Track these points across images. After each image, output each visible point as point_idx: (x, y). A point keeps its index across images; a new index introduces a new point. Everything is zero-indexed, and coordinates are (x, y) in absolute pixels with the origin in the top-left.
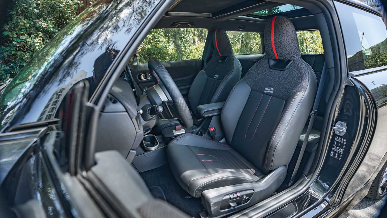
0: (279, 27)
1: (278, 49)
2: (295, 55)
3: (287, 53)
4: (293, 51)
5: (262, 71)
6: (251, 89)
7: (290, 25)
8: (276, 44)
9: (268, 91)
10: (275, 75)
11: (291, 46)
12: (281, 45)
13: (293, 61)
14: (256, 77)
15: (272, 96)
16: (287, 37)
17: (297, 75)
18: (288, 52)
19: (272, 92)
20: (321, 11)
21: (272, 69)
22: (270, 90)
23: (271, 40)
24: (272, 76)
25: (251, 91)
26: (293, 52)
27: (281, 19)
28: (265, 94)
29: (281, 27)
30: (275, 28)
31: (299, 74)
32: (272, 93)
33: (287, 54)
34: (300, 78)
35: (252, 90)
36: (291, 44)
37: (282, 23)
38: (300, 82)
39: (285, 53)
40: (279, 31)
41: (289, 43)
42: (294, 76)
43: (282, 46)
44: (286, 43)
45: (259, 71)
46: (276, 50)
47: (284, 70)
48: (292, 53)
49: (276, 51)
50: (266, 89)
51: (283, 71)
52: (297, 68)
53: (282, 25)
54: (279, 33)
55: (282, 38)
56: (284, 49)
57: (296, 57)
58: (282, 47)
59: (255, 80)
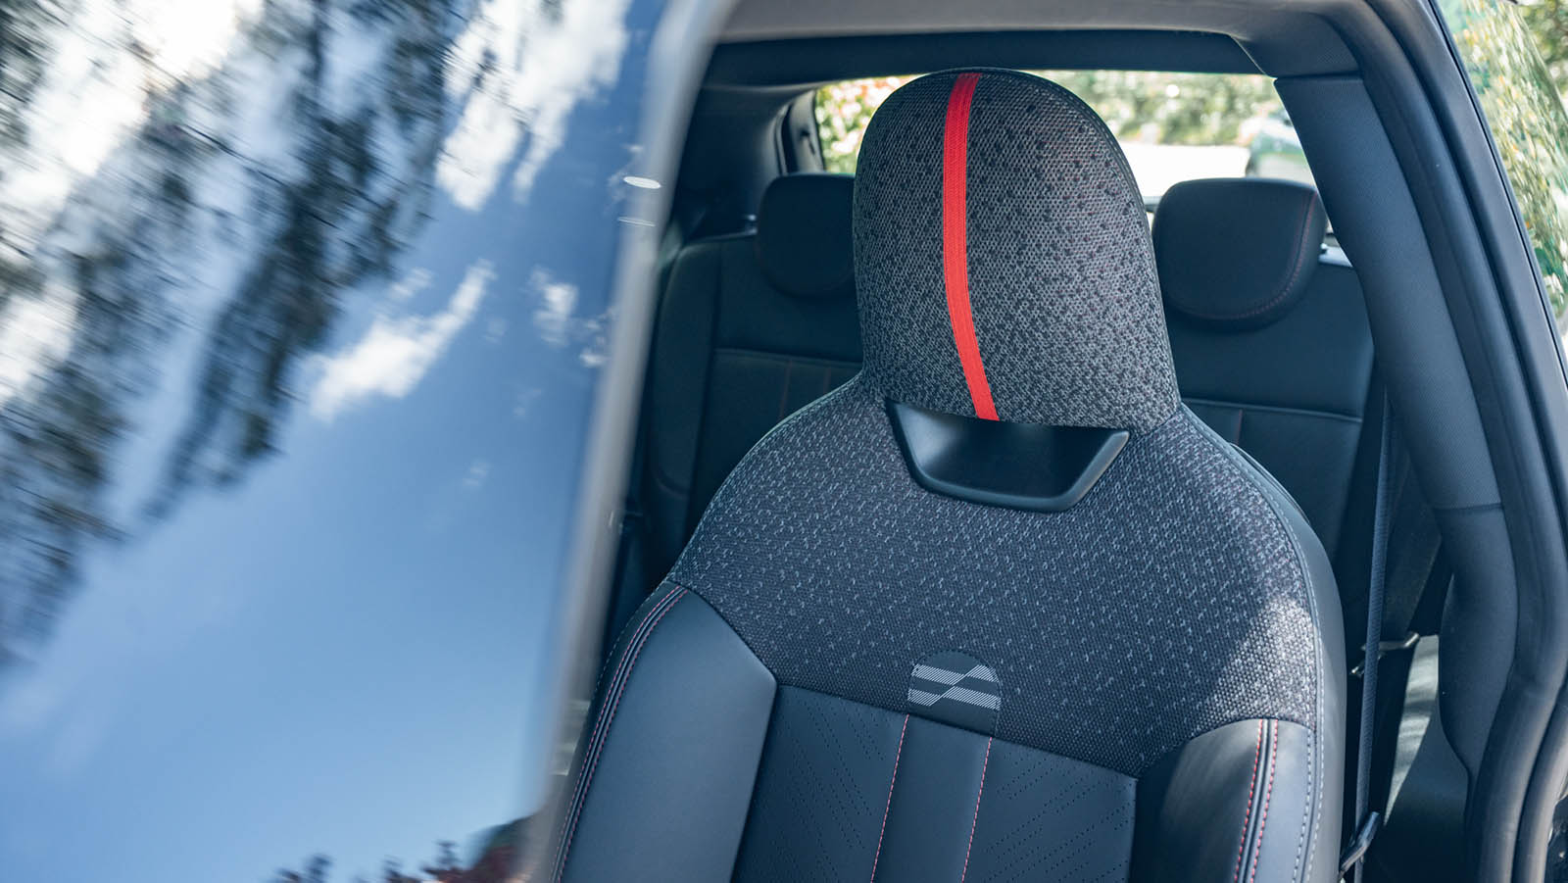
0: (1017, 170)
1: (1004, 350)
2: (1149, 389)
3: (1079, 382)
4: (1129, 365)
5: (853, 513)
6: (772, 678)
7: (1107, 164)
8: (989, 311)
9: (948, 694)
10: (978, 548)
11: (1120, 325)
12: (1034, 321)
13: (1126, 434)
14: (805, 570)
15: (993, 736)
16: (1091, 256)
17: (1201, 560)
18: (1096, 370)
19: (991, 702)
20: (1351, 63)
21: (943, 494)
22: (961, 684)
23: (937, 270)
24: (953, 560)
25: (778, 694)
26: (1133, 374)
27: (1031, 108)
28: (918, 712)
29: (1038, 173)
30: (977, 182)
31: (1214, 556)
32: (987, 710)
33: (1085, 388)
34: (1232, 589)
35: (781, 683)
36: (1120, 312)
37: (1041, 145)
38: (1243, 630)
39: (1066, 383)
40: (1019, 212)
41: (1100, 310)
42: (1174, 574)
43: (1047, 326)
44: (1076, 304)
45: (819, 509)
46: (983, 350)
47: (1055, 511)
48: (1121, 376)
49: (986, 363)
50: (922, 672)
51: (1045, 511)
52: (1180, 499)
53: (1039, 158)
54: (1015, 223)
55: (1045, 266)
56: (1062, 350)
57: (1156, 410)
58: (1045, 335)
59: (802, 593)
